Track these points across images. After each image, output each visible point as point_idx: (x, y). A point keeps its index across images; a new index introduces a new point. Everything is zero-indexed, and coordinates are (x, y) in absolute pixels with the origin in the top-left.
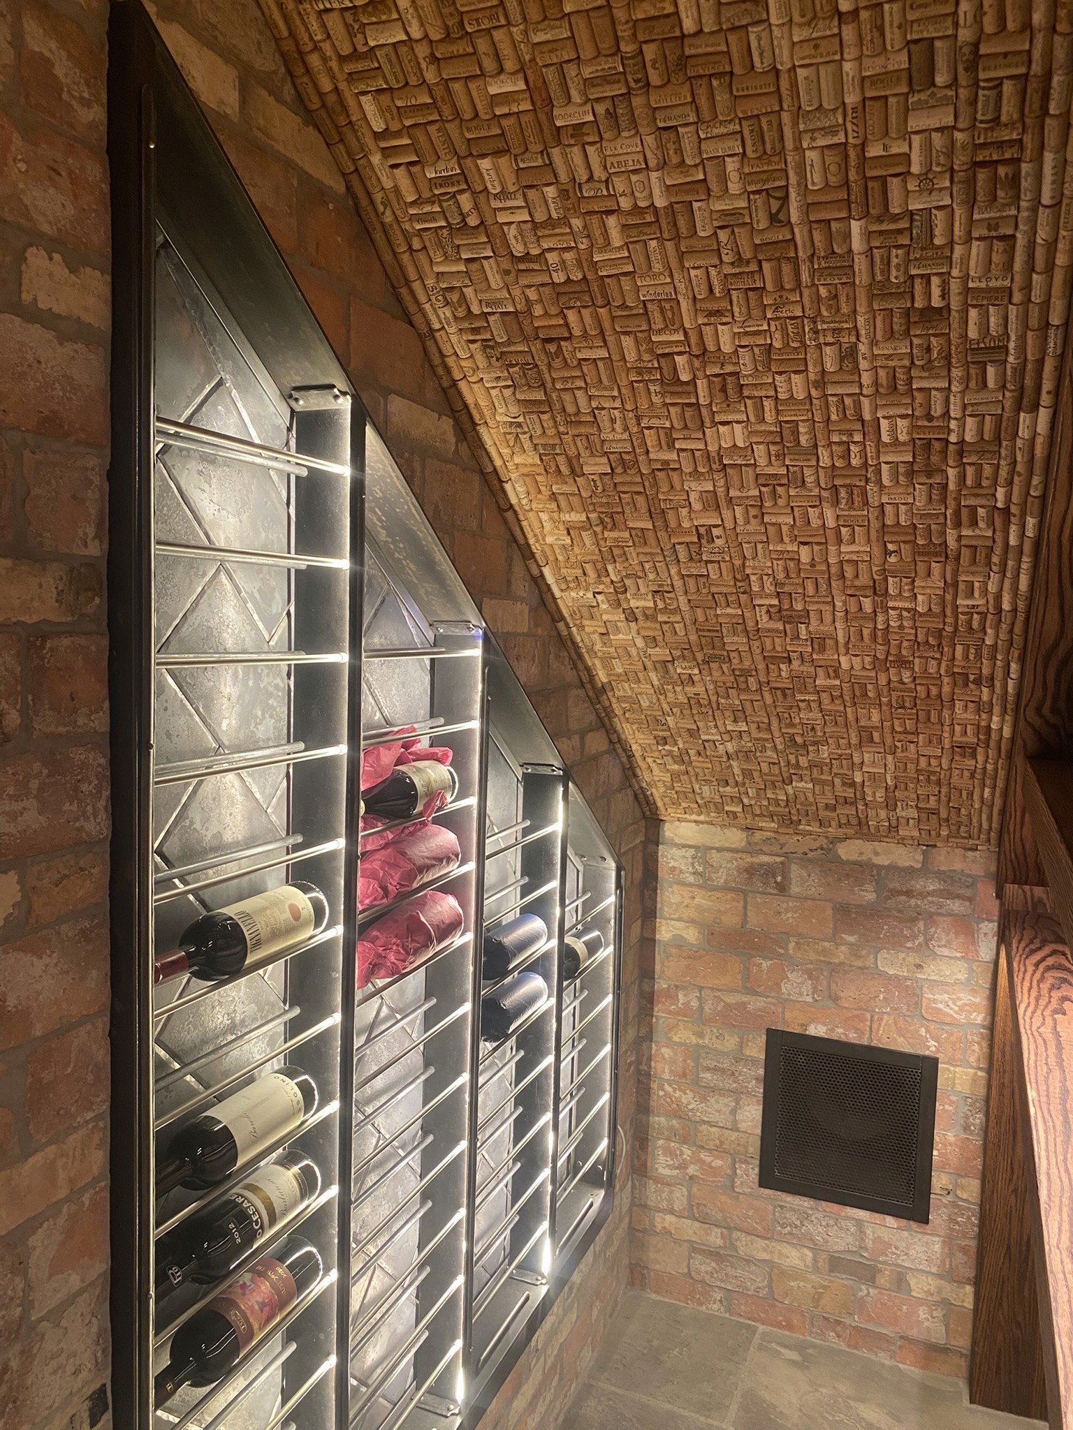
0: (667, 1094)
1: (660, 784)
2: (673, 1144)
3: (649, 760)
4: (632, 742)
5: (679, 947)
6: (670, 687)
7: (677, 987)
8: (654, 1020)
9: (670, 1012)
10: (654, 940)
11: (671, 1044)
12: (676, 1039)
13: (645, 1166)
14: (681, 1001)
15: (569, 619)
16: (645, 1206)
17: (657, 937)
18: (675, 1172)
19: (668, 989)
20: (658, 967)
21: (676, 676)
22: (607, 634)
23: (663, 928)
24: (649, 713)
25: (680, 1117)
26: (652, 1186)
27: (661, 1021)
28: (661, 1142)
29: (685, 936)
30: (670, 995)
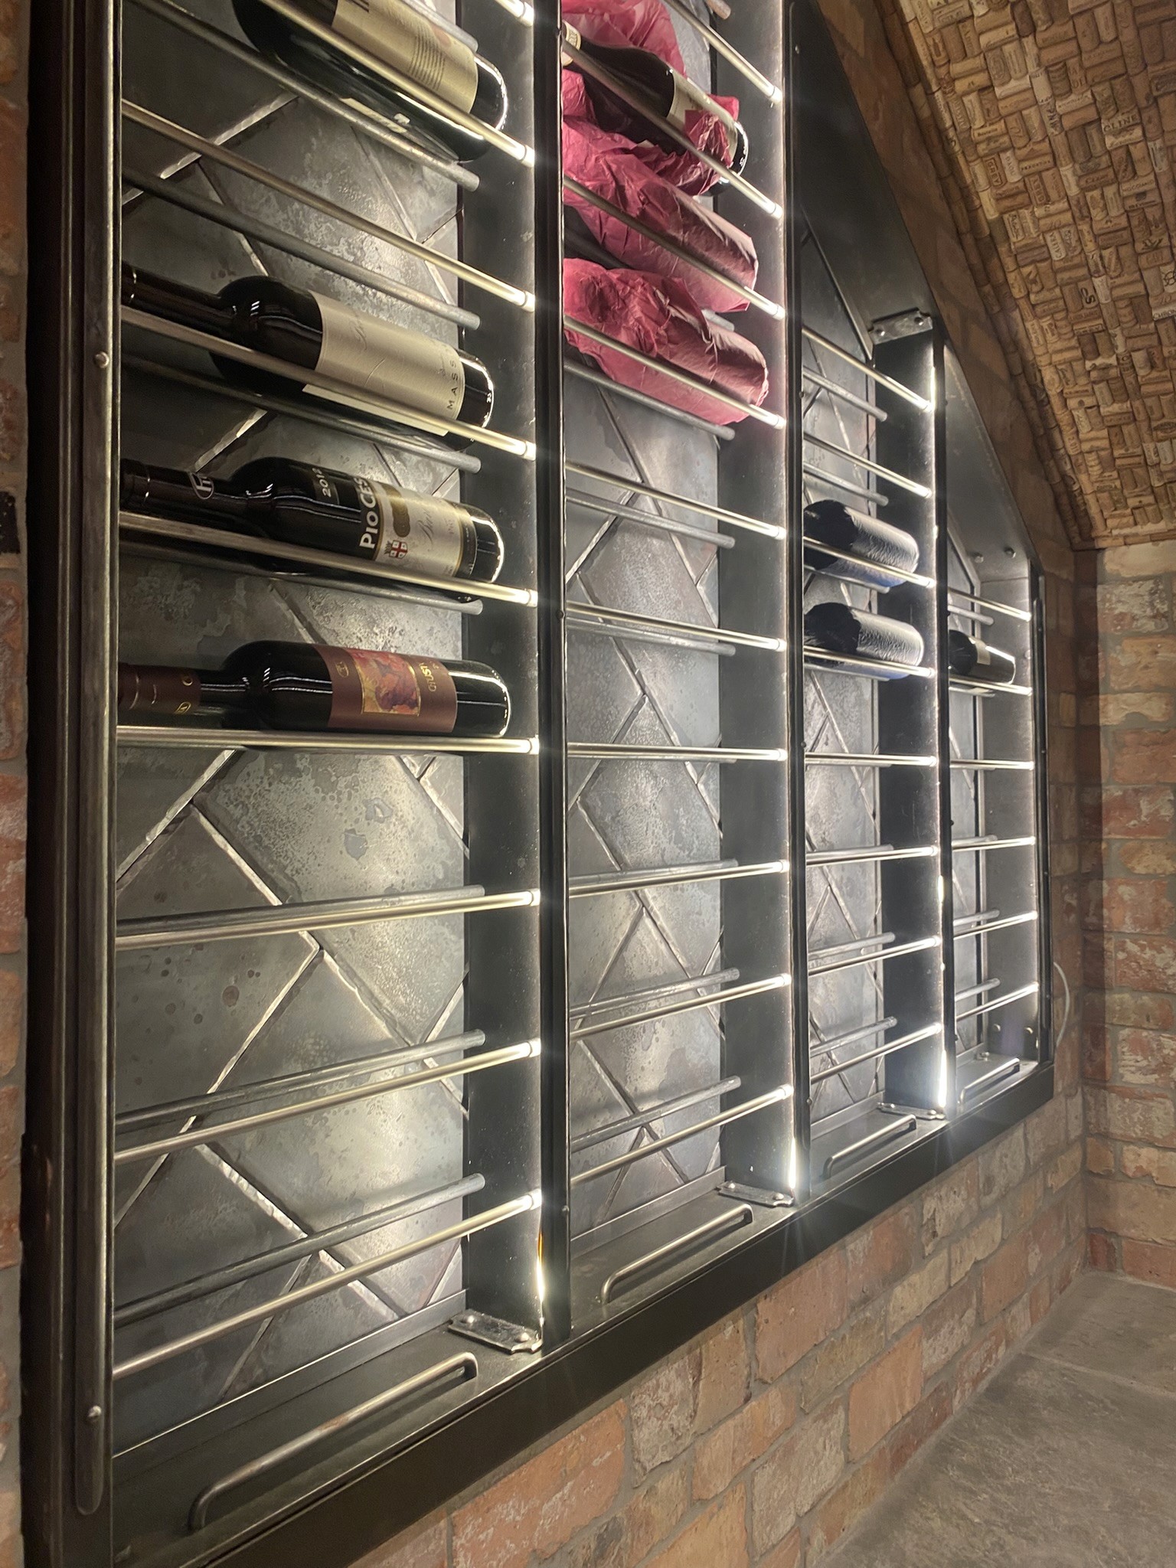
0: (1131, 957)
1: (1091, 459)
2: (1145, 1034)
3: (1072, 403)
4: (1043, 361)
5: (1138, 731)
6: (1096, 193)
7: (1137, 791)
8: (1104, 846)
9: (1128, 831)
10: (1096, 728)
11: (1131, 877)
12: (1140, 869)
13: (1101, 1069)
14: (1145, 812)
15: (929, 71)
16: (1105, 1136)
17: (1102, 721)
18: (1152, 1078)
19: (1123, 797)
20: (1105, 767)
21: (1105, 158)
22: (989, 87)
23: (1111, 707)
24: (1066, 275)
25: (1154, 991)
26: (1115, 1103)
27: (1114, 847)
28: (1125, 1033)
29: (1146, 712)
30: (1127, 805)
